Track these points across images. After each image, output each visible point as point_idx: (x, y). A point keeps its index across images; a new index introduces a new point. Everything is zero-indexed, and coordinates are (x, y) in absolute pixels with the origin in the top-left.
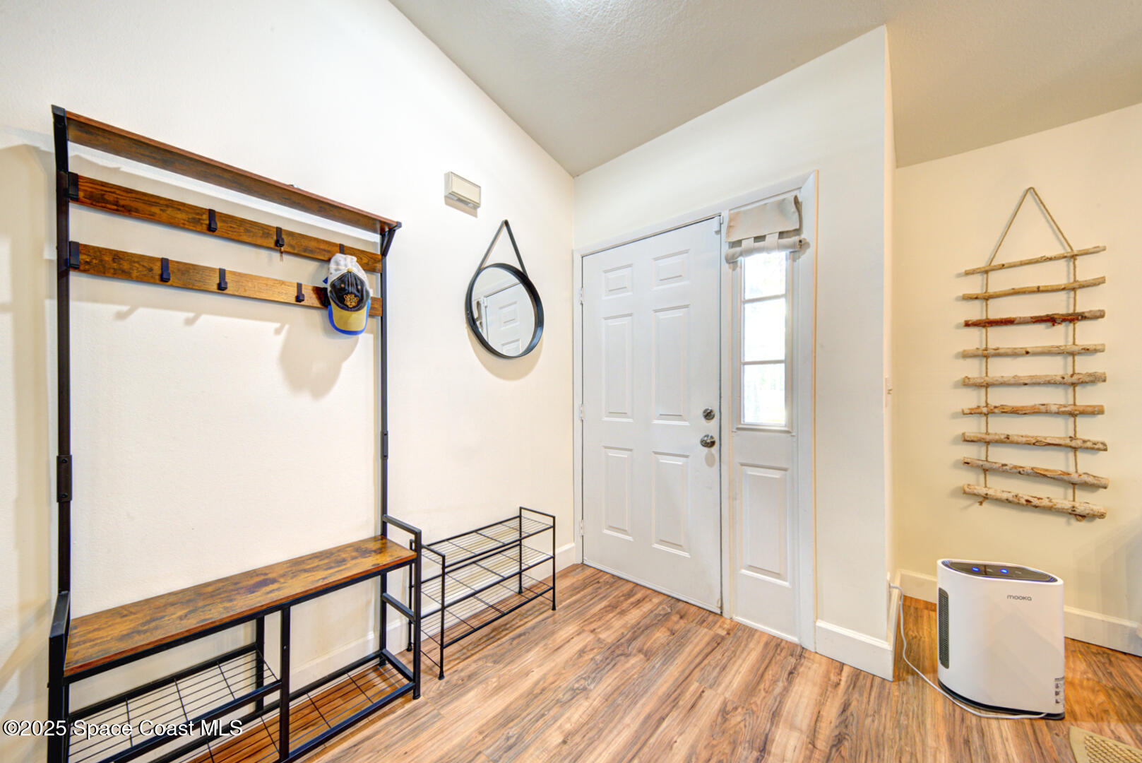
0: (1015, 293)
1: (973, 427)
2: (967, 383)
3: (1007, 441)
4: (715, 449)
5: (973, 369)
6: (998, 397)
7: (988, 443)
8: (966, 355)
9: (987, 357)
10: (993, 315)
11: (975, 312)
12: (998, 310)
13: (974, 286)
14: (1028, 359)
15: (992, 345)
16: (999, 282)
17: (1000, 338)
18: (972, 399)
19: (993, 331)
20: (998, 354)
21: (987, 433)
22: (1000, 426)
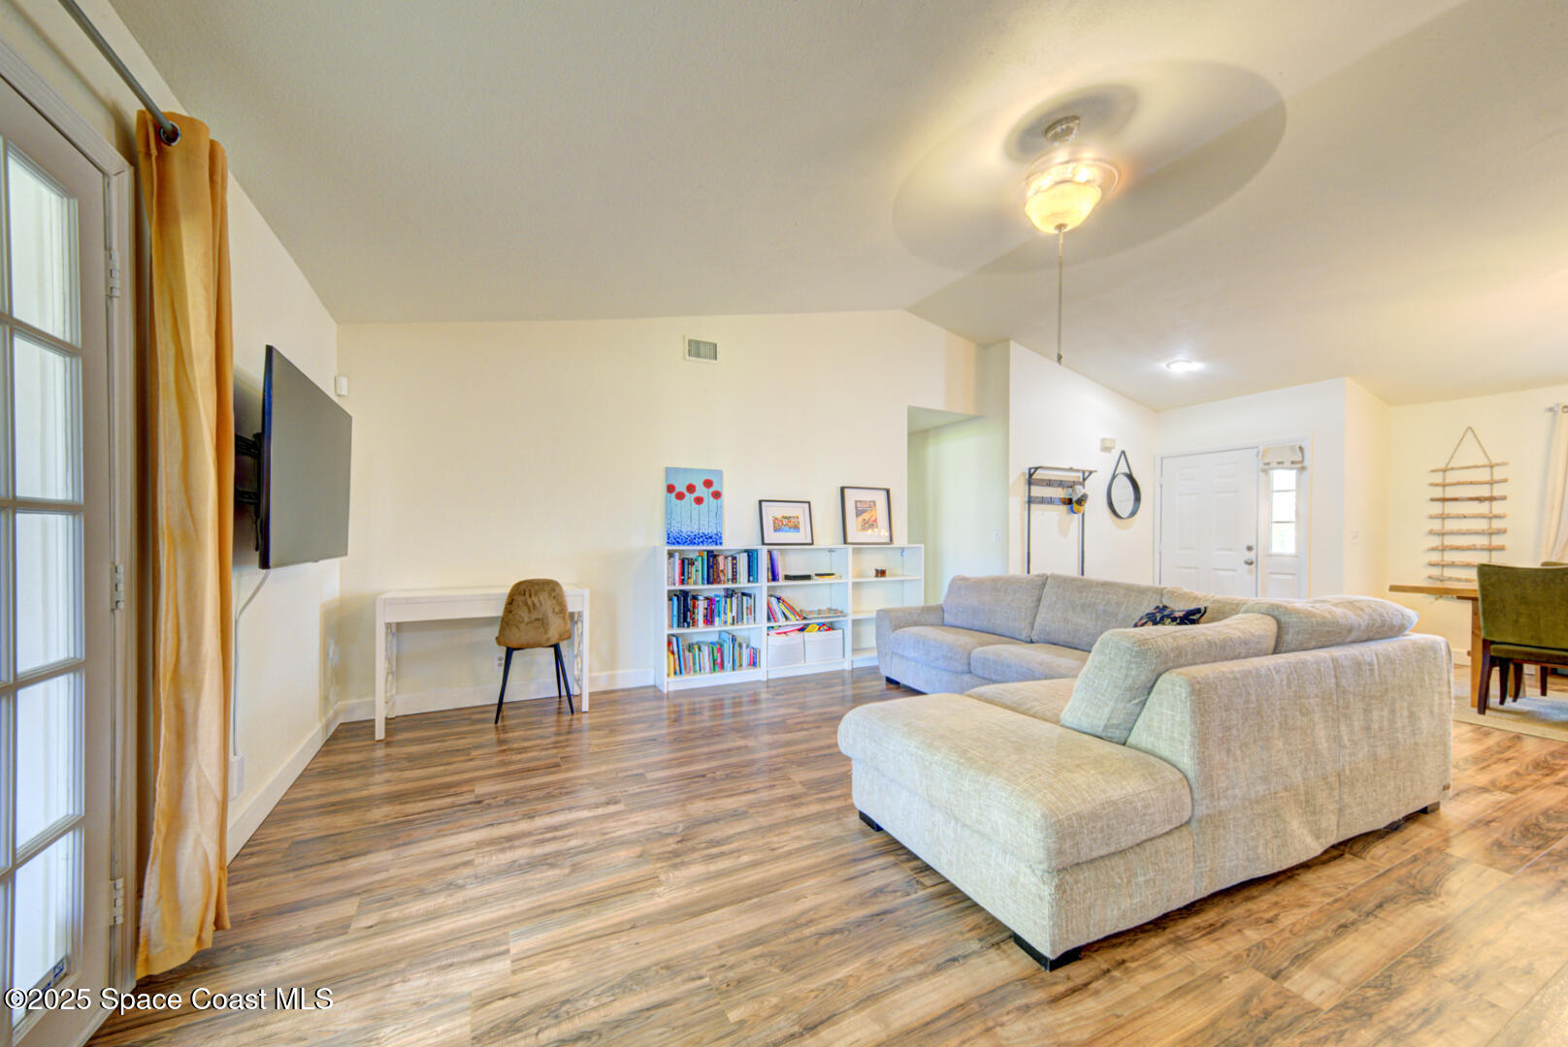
0: (1459, 483)
1: (1435, 557)
2: (1431, 533)
3: (1453, 565)
4: (1253, 566)
5: (1436, 525)
6: (1449, 541)
7: (1443, 566)
8: (1432, 517)
9: (1443, 518)
10: (1447, 496)
11: (1438, 493)
12: (1450, 492)
13: (1438, 478)
14: (1465, 520)
15: (1446, 512)
16: (1451, 477)
17: (1452, 508)
18: (1435, 541)
19: (1447, 504)
20: (1449, 517)
21: (1443, 560)
22: (1450, 557)
